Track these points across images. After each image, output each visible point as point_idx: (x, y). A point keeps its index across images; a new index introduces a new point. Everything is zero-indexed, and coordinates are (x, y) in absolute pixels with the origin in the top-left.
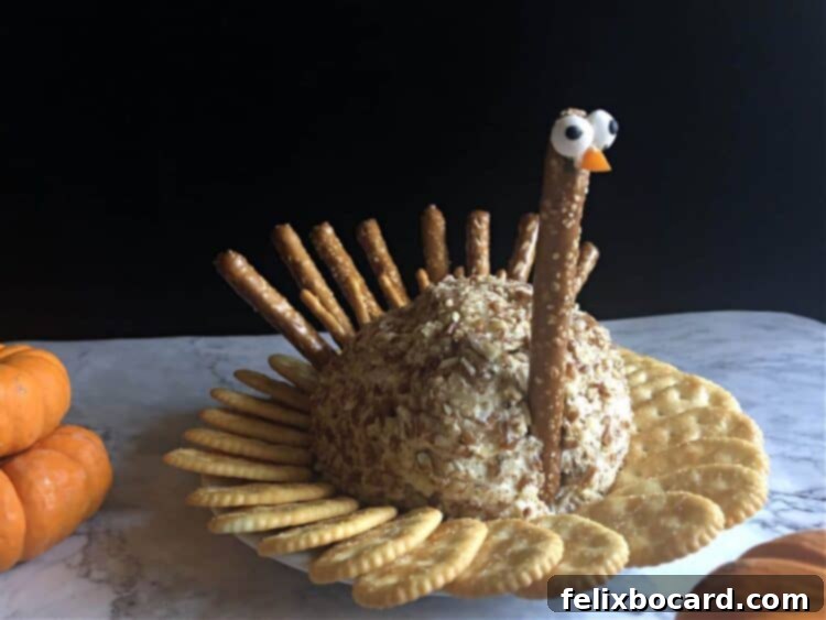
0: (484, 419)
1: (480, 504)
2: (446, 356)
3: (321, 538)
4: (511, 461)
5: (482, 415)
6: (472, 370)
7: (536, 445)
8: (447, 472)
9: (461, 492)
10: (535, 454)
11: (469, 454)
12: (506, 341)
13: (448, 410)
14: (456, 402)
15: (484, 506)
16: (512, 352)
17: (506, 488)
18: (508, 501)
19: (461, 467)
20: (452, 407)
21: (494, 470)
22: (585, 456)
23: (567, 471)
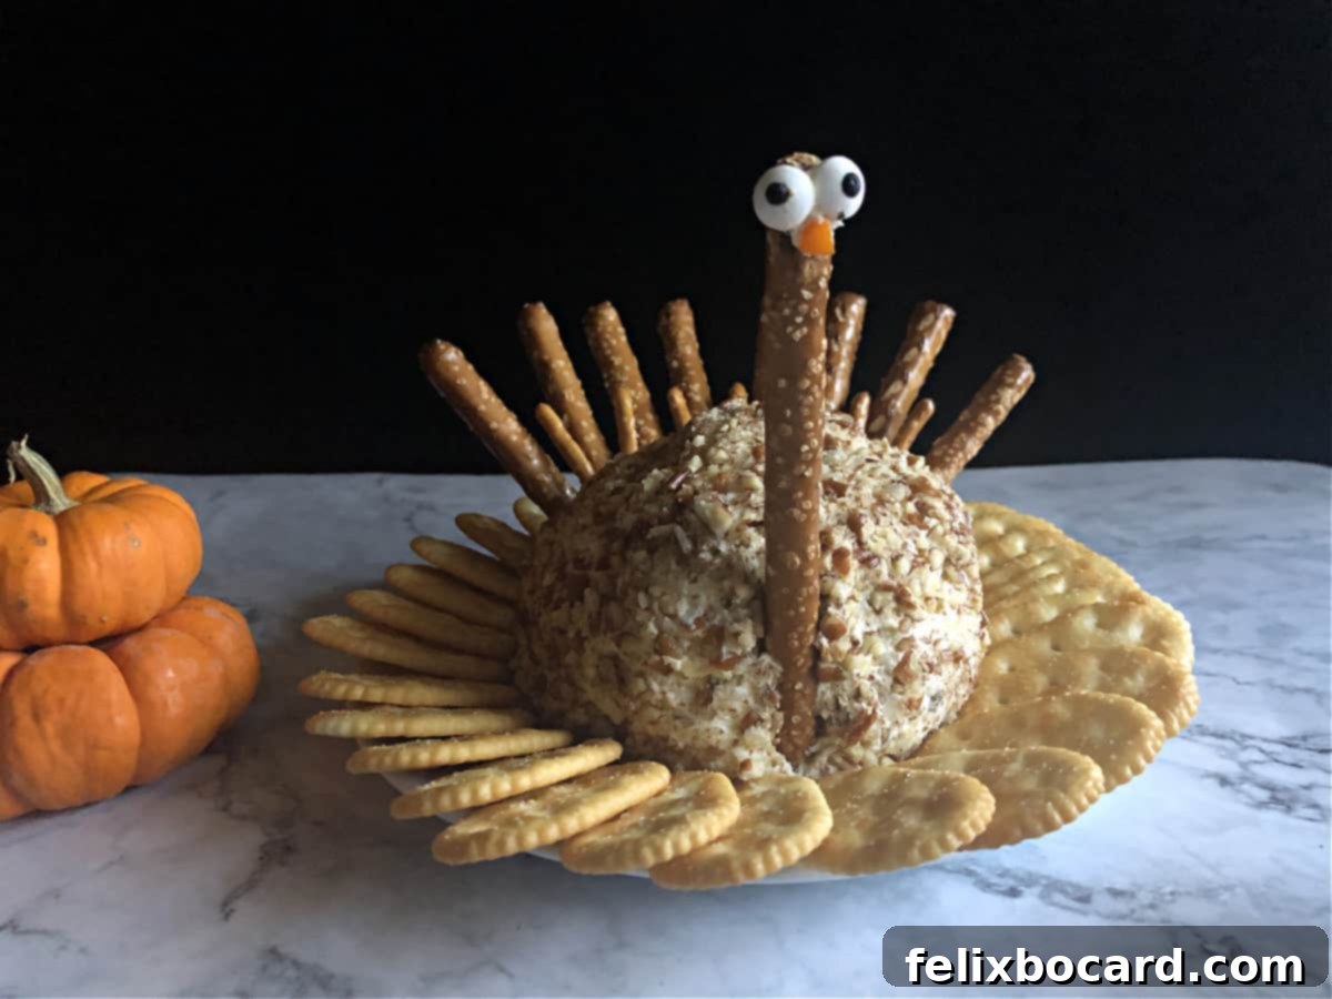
0: (691, 621)
1: (681, 745)
2: (662, 522)
3: (414, 757)
4: (729, 687)
5: (689, 613)
6: (687, 546)
7: (771, 667)
8: (635, 692)
9: (654, 723)
10: (769, 681)
11: (668, 670)
12: (749, 506)
13: (642, 600)
14: (656, 591)
15: (686, 747)
16: (754, 524)
17: (720, 727)
18: (722, 747)
19: (655, 686)
20: (650, 597)
21: (703, 697)
22: (857, 695)
23: (825, 715)
